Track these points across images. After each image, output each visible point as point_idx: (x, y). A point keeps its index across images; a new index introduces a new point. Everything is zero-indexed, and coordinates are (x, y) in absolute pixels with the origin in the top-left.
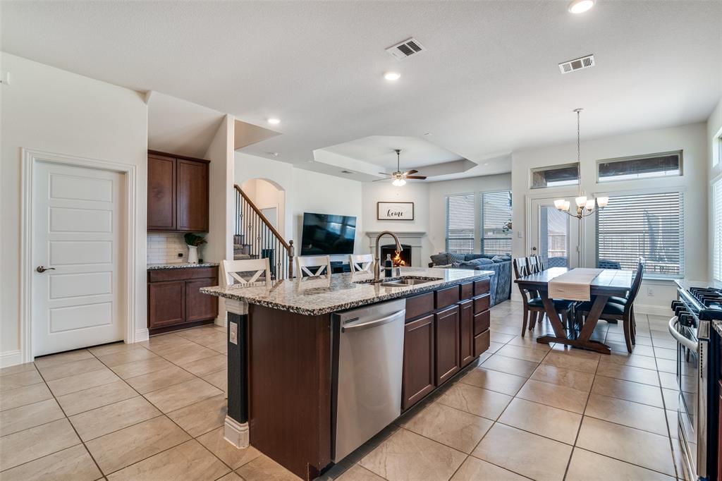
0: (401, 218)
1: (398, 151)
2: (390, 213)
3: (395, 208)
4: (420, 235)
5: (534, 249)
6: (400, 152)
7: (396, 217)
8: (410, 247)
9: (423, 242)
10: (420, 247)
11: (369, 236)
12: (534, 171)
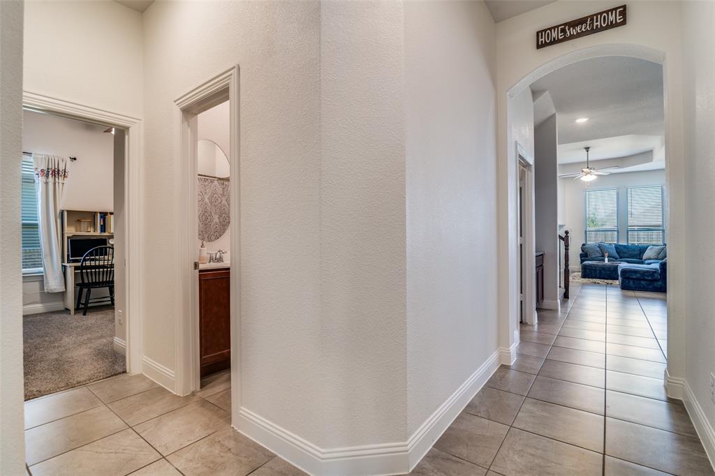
1: (587, 148)
6: (589, 150)
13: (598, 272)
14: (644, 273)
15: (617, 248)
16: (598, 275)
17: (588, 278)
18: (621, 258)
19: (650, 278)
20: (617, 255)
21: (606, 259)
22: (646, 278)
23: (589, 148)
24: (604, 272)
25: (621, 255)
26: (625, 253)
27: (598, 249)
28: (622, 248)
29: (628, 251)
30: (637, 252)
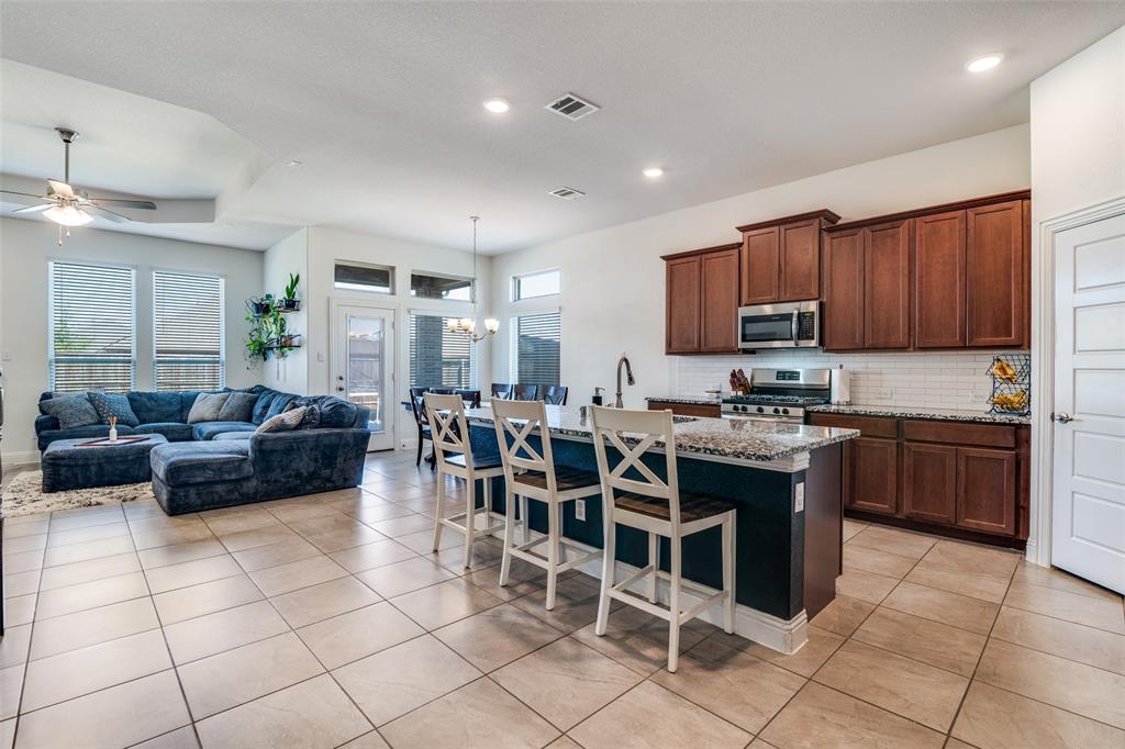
1: (67, 135)
5: (341, 378)
6: (74, 138)
12: (340, 263)
13: (93, 469)
14: (221, 466)
15: (133, 399)
16: (94, 479)
17: (65, 489)
18: (143, 422)
19: (233, 477)
20: (132, 417)
21: (113, 432)
22: (226, 477)
23: (71, 133)
24: (108, 468)
25: (144, 415)
26: (151, 410)
27: (88, 405)
28: (145, 400)
29: (159, 405)
30: (175, 408)
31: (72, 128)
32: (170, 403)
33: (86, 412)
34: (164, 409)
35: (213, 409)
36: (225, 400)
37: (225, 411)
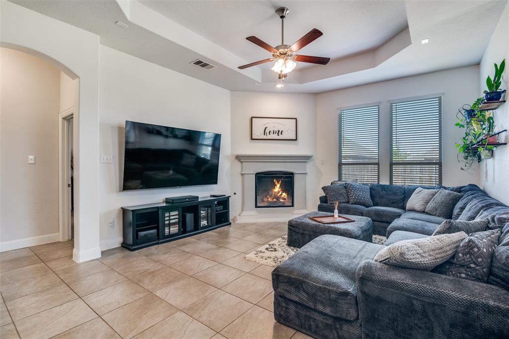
0: (281, 137)
1: (281, 11)
2: (267, 131)
3: (273, 125)
4: (306, 159)
6: (286, 13)
7: (275, 136)
8: (292, 174)
9: (309, 167)
10: (305, 174)
11: (239, 160)
15: (373, 189)
20: (368, 200)
21: (336, 212)
26: (382, 197)
27: (344, 191)
28: (380, 189)
29: (387, 194)
30: (399, 197)
31: (282, 5)
32: (395, 194)
33: (341, 194)
34: (391, 197)
35: (421, 203)
36: (434, 195)
37: (431, 205)
